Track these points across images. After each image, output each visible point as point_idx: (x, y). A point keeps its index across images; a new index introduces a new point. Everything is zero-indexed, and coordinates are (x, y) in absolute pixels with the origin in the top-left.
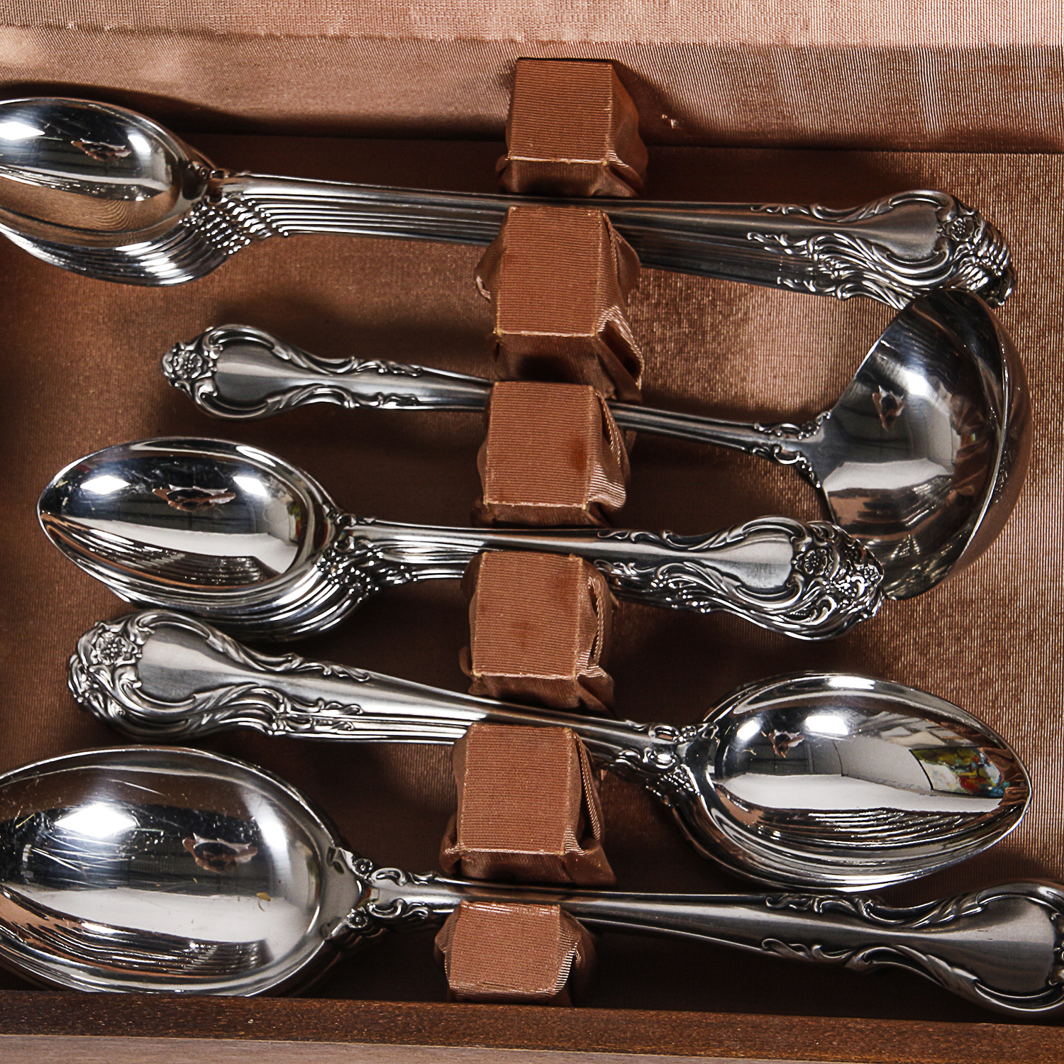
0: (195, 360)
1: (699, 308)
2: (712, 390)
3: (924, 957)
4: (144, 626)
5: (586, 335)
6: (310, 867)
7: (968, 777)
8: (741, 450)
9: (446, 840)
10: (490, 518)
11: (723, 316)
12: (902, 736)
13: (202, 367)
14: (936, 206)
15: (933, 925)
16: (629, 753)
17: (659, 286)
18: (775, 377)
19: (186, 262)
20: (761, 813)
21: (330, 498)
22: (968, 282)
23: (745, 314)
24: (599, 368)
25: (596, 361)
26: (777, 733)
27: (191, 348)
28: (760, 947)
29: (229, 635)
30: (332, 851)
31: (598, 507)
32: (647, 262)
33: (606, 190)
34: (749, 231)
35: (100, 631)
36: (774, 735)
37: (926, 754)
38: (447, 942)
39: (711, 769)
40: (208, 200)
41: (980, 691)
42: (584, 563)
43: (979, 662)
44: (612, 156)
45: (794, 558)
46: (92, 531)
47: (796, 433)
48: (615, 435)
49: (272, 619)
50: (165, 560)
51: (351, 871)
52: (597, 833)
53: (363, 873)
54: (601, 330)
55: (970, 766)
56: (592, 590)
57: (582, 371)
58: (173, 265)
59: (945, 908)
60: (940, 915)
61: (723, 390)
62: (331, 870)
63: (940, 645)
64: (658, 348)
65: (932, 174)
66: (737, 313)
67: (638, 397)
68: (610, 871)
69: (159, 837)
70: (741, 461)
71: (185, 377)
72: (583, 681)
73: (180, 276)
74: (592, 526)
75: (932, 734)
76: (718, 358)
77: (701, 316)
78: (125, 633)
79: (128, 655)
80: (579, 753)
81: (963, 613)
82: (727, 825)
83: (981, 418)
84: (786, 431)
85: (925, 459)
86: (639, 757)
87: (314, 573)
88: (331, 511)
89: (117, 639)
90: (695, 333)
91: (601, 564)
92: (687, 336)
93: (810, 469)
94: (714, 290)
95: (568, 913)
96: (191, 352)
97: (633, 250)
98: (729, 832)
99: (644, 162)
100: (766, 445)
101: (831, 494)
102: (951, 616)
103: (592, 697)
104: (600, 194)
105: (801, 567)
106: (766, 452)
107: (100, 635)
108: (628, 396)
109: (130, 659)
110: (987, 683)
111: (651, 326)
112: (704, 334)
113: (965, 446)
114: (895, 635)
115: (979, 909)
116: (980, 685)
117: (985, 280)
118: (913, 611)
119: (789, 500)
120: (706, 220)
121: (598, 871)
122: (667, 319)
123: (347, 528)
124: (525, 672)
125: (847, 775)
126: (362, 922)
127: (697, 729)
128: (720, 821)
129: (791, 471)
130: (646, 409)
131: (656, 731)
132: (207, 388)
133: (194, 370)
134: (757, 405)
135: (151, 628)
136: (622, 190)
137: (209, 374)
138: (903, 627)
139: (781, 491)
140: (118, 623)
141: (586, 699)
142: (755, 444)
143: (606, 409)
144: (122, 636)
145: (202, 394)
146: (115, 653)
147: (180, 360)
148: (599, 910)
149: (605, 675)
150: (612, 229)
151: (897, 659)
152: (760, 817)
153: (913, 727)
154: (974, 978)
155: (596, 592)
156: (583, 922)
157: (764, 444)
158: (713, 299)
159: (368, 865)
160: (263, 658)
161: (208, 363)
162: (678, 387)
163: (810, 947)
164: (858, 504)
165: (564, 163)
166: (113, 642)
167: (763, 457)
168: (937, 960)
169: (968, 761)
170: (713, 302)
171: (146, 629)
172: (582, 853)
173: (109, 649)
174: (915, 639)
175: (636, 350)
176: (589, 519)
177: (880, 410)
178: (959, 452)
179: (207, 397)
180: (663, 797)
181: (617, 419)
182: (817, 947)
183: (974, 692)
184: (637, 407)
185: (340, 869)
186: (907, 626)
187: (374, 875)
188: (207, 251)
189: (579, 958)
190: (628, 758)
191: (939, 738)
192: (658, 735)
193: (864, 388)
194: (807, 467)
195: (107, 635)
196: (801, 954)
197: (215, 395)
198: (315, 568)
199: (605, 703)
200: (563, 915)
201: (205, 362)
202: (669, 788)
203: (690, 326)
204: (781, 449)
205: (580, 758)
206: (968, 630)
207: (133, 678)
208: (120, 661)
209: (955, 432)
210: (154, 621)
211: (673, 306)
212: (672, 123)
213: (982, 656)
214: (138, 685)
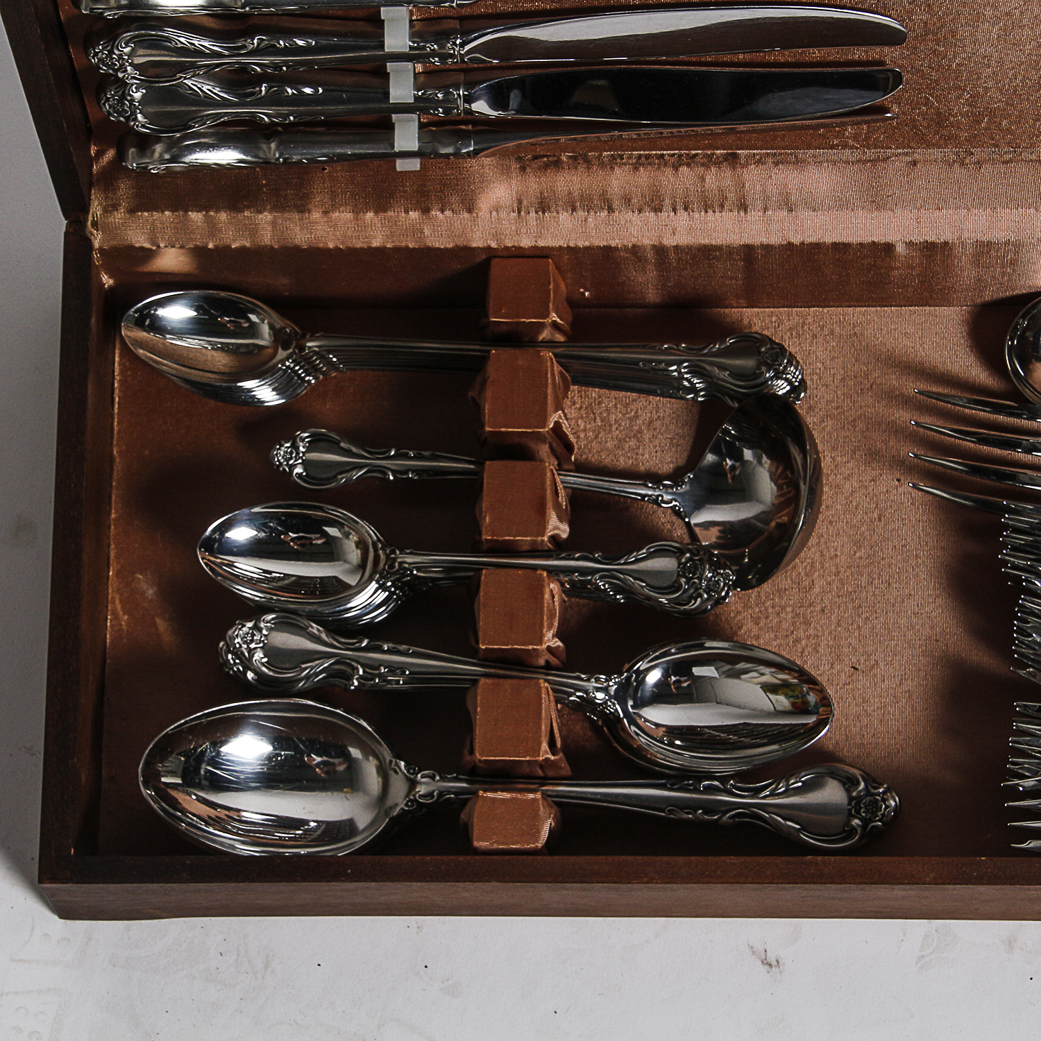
0: (291, 453)
1: (607, 410)
2: (617, 461)
3: (767, 815)
4: (268, 622)
5: (542, 430)
6: (378, 772)
7: (796, 702)
8: (637, 499)
9: (466, 752)
10: (485, 547)
11: (622, 414)
12: (755, 678)
13: (295, 457)
14: (757, 343)
15: (772, 795)
16: (578, 694)
17: (581, 396)
18: (656, 452)
19: (283, 390)
20: (664, 729)
21: (382, 539)
22: (778, 390)
23: (636, 412)
24: (549, 450)
25: (547, 446)
26: (673, 678)
27: (288, 445)
28: (663, 812)
29: (321, 627)
30: (391, 762)
31: (554, 538)
32: (575, 383)
33: (549, 337)
34: (641, 361)
35: (240, 627)
36: (671, 680)
37: (769, 688)
38: (470, 816)
39: (630, 703)
40: (297, 351)
41: (793, 647)
42: (547, 575)
43: (792, 628)
44: (554, 317)
45: (679, 567)
46: (235, 564)
47: (671, 487)
48: (562, 493)
49: (346, 616)
50: (286, 582)
51: (404, 773)
52: (559, 744)
53: (412, 774)
54: (551, 426)
55: (798, 695)
56: (551, 591)
57: (538, 453)
58: (275, 393)
59: (778, 784)
60: (776, 789)
61: (624, 461)
62: (392, 773)
63: (767, 617)
64: (582, 435)
65: (750, 322)
66: (631, 412)
67: (572, 467)
68: (569, 769)
69: (281, 756)
70: (637, 505)
71: (285, 463)
72: (549, 649)
73: (279, 399)
74: (550, 550)
75: (774, 677)
76: (620, 441)
77: (608, 415)
78: (257, 628)
79: (258, 641)
80: (549, 695)
81: (781, 597)
82: (642, 737)
83: (790, 475)
84: (665, 486)
85: (754, 502)
86: (585, 696)
87: (374, 585)
88: (382, 546)
89: (251, 631)
90: (605, 425)
91: (557, 575)
92: (600, 427)
93: (682, 510)
94: (616, 399)
95: (546, 795)
96: (288, 447)
97: (567, 375)
98: (643, 740)
99: (570, 319)
100: (654, 495)
101: (696, 525)
102: (773, 599)
103: (554, 659)
104: (545, 340)
105: (684, 573)
106: (653, 500)
107: (240, 629)
108: (567, 467)
109: (259, 643)
110: (797, 641)
111: (577, 422)
112: (611, 426)
113: (780, 493)
114: (739, 613)
115: (800, 784)
116: (793, 642)
117: (788, 388)
118: (749, 597)
119: (669, 530)
120: (613, 355)
121: (561, 768)
122: (587, 417)
123: (393, 556)
124: (512, 645)
125: (720, 703)
126: (413, 805)
127: (621, 676)
128: (637, 734)
129: (670, 511)
130: (576, 474)
131: (595, 679)
132: (298, 470)
133: (291, 459)
134: (646, 470)
135: (272, 624)
136: (560, 338)
137: (300, 461)
138: (743, 608)
139: (663, 524)
140: (251, 621)
141: (551, 661)
142: (646, 495)
143: (556, 476)
144: (254, 629)
145: (297, 474)
146: (250, 640)
147: (282, 453)
148: (562, 793)
149: (561, 644)
150: (555, 363)
151: (740, 628)
152: (664, 732)
153: (762, 671)
154: (798, 827)
155: (554, 592)
156: (553, 801)
157: (652, 495)
158: (616, 404)
159: (415, 769)
160: (343, 640)
161: (299, 454)
162: (596, 460)
163: (696, 812)
164: (715, 531)
165: (524, 322)
166: (248, 633)
167: (651, 503)
168: (775, 817)
169: (797, 693)
170: (615, 406)
171: (269, 625)
172: (552, 758)
173: (246, 638)
174: (751, 615)
175: (572, 438)
176: (548, 547)
177: (728, 472)
178: (776, 497)
179: (299, 475)
180: (598, 720)
181: (562, 482)
182: (701, 811)
183: (789, 647)
184: (572, 474)
185: (396, 772)
186: (746, 607)
187: (419, 776)
188: (295, 384)
189: (553, 824)
190: (578, 697)
191: (777, 678)
192: (596, 682)
193: (714, 457)
194: (680, 508)
195: (244, 629)
196: (690, 816)
197: (304, 474)
198: (374, 582)
199: (562, 662)
200: (543, 797)
201: (298, 453)
202: (603, 715)
203: (602, 421)
204: (662, 497)
205: (549, 698)
206: (783, 608)
207: (262, 656)
208: (253, 646)
209: (773, 484)
210: (273, 619)
211: (589, 408)
212: (587, 294)
213: (794, 624)
214: (266, 660)
